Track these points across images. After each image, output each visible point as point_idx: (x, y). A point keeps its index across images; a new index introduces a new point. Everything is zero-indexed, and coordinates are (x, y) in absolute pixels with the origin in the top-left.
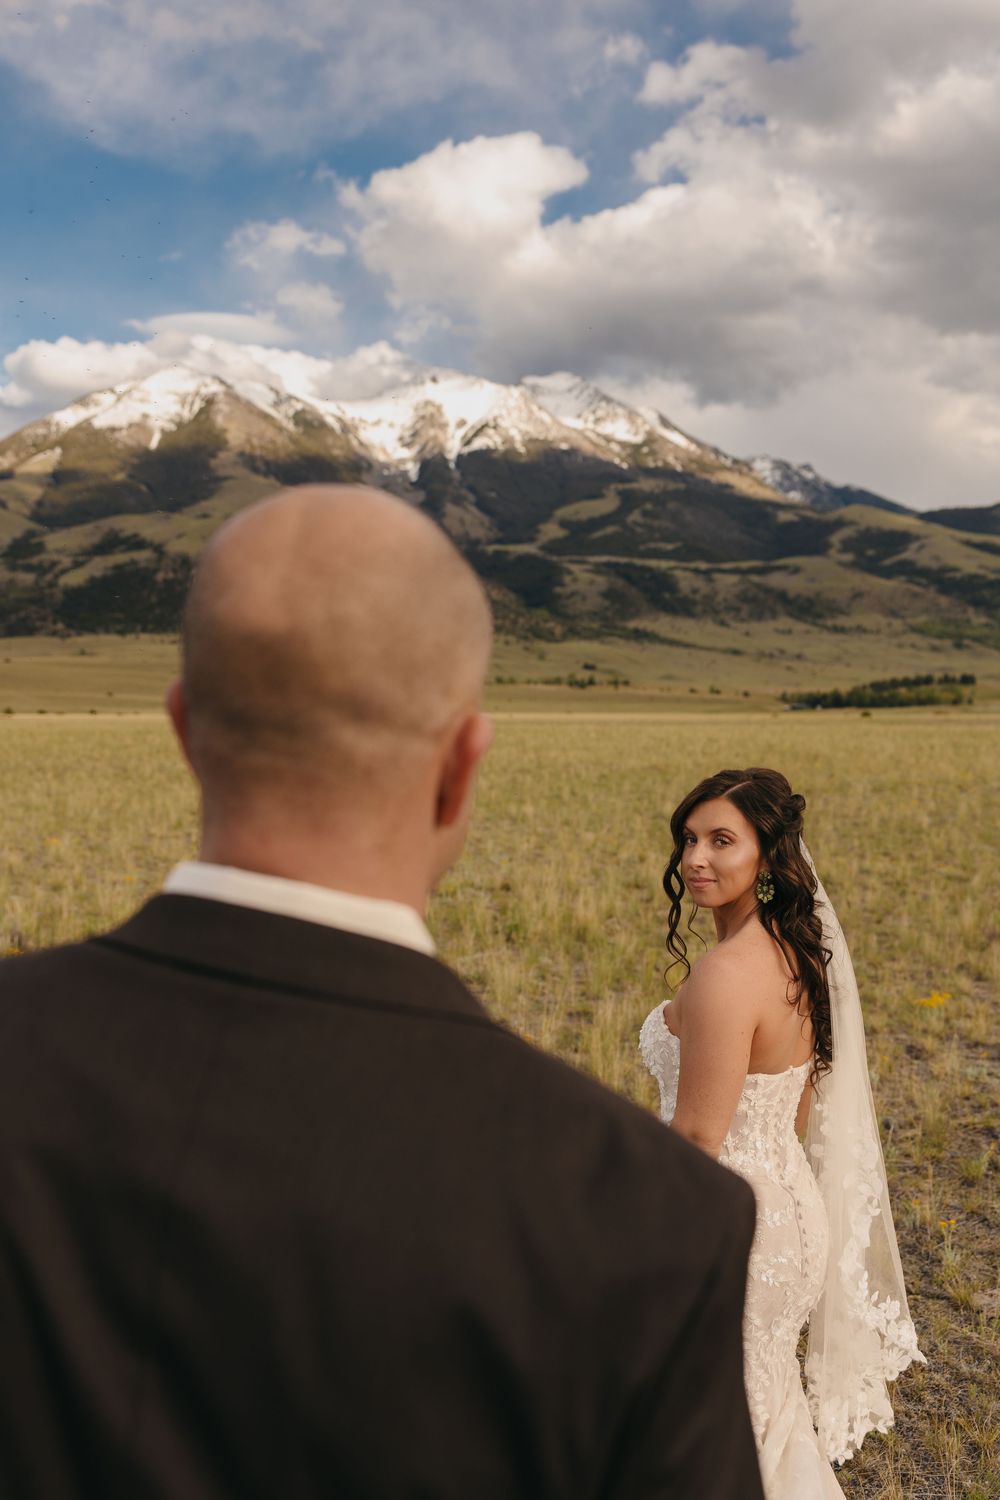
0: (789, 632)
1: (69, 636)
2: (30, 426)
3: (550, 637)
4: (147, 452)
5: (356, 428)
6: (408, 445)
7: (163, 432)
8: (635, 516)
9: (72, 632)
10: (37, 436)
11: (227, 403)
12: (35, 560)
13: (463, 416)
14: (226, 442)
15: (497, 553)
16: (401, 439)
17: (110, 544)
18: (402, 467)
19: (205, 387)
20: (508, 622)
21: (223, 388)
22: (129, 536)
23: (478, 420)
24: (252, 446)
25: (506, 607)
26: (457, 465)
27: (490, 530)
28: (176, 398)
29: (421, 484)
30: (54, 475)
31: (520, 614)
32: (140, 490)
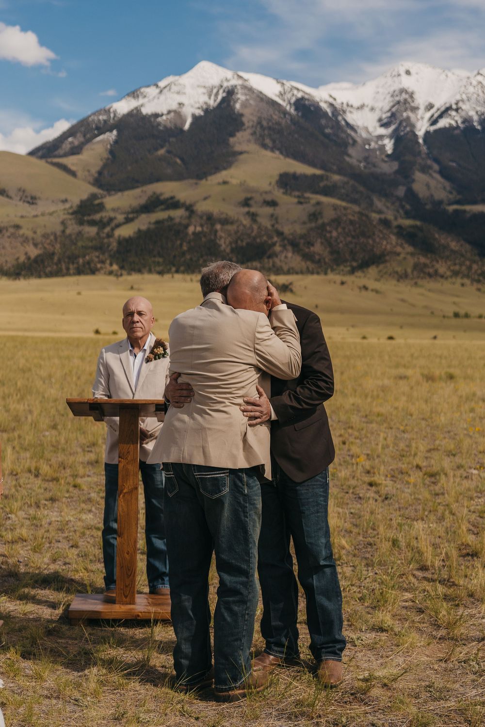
1: (121, 275)
2: (94, 114)
4: (182, 131)
5: (344, 112)
6: (385, 125)
7: (194, 116)
9: (124, 272)
10: (99, 120)
11: (242, 94)
12: (97, 217)
13: (432, 101)
14: (243, 124)
15: (456, 212)
16: (380, 120)
17: (153, 204)
18: (380, 143)
19: (227, 80)
20: (464, 268)
21: (240, 82)
22: (167, 199)
23: (443, 104)
24: (262, 126)
25: (462, 256)
26: (425, 140)
27: (451, 193)
28: (204, 90)
29: (395, 156)
30: (111, 152)
31: (474, 262)
32: (176, 163)
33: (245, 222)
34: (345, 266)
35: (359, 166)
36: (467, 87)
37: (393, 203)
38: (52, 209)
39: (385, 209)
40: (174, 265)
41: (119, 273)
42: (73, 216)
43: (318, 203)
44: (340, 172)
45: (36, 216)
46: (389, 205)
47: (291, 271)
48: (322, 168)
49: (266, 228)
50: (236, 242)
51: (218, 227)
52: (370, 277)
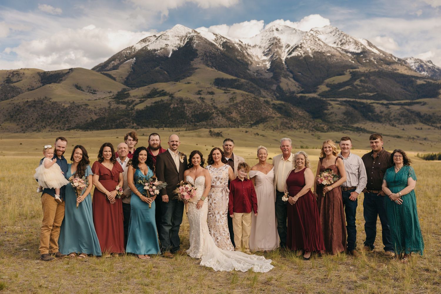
0: (421, 129)
2: (124, 50)
3: (322, 130)
4: (167, 58)
5: (246, 48)
6: (266, 55)
7: (173, 50)
8: (357, 82)
9: (139, 127)
10: (127, 53)
11: (197, 40)
12: (126, 100)
13: (289, 43)
14: (197, 54)
15: (301, 96)
16: (264, 52)
17: (154, 93)
18: (264, 63)
19: (189, 33)
20: (305, 124)
21: (196, 34)
22: (161, 91)
23: (294, 45)
24: (206, 56)
25: (305, 118)
26: (285, 62)
27: (299, 88)
28: (178, 38)
29: (271, 70)
30: (133, 68)
31: (311, 121)
32: (164, 73)
33: (198, 102)
34: (248, 124)
35: (254, 75)
36: (306, 37)
37: (271, 93)
38: (104, 96)
39: (266, 96)
40: (164, 124)
41: (137, 127)
42: (115, 100)
43: (234, 93)
44: (244, 78)
45: (96, 100)
46: (268, 94)
47: (221, 126)
48: (235, 76)
49: (209, 105)
50: (195, 112)
51: (185, 105)
52: (260, 129)
